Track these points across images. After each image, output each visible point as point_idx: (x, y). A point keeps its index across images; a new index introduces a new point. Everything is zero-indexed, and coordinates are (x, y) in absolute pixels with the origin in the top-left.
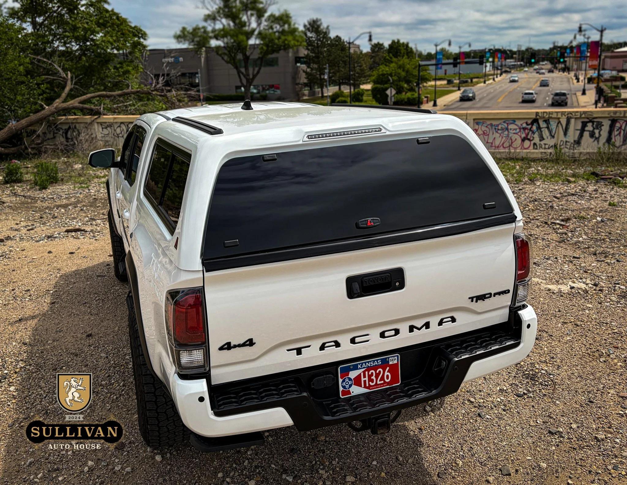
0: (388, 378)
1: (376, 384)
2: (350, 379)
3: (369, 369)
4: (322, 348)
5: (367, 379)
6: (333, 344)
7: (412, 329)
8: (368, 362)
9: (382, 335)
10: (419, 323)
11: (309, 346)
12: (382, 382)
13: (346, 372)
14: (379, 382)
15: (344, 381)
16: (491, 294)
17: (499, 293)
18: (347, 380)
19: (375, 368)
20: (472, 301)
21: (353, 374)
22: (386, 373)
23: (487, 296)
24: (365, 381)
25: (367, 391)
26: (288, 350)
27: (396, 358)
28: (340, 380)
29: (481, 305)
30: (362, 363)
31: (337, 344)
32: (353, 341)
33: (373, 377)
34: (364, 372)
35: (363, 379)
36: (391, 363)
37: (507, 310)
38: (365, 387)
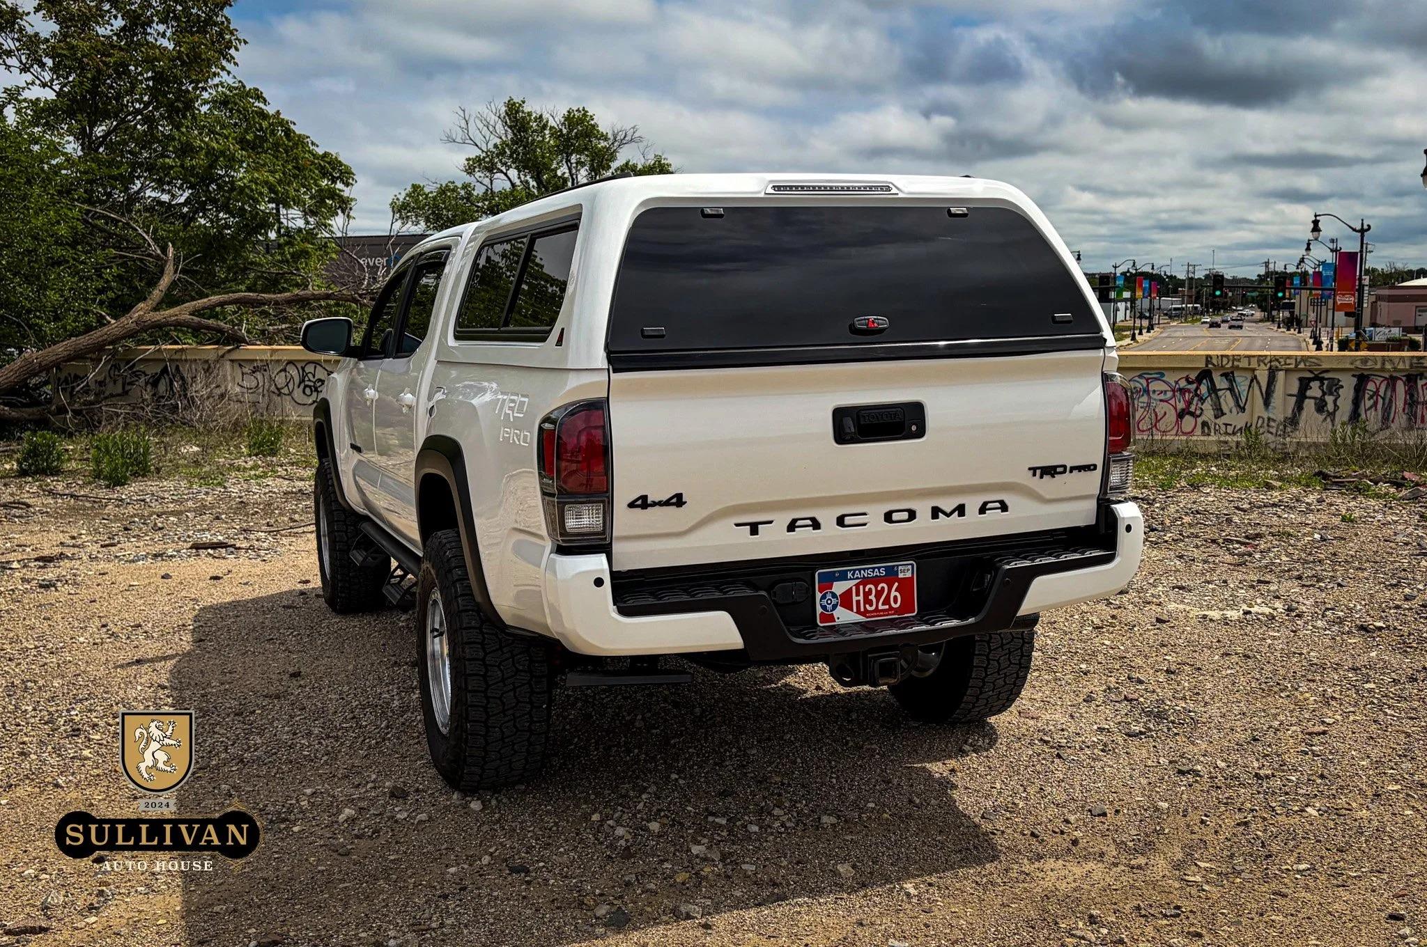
0: (896, 602)
1: (877, 610)
2: (834, 595)
3: (865, 581)
4: (792, 527)
5: (861, 598)
6: (809, 522)
7: (936, 512)
8: (864, 569)
9: (888, 517)
10: (948, 504)
11: (771, 522)
12: (887, 607)
13: (828, 581)
14: (881, 607)
15: (823, 597)
16: (1065, 467)
17: (1081, 468)
18: (829, 596)
19: (876, 581)
20: (1034, 475)
21: (839, 587)
22: (893, 593)
23: (1059, 470)
24: (858, 602)
25: (860, 618)
26: (737, 525)
27: (910, 567)
28: (818, 595)
29: (1047, 486)
30: (855, 570)
31: (816, 525)
32: (840, 521)
33: (872, 597)
34: (857, 586)
35: (855, 598)
36: (901, 576)
37: (1092, 505)
38: (858, 612)
